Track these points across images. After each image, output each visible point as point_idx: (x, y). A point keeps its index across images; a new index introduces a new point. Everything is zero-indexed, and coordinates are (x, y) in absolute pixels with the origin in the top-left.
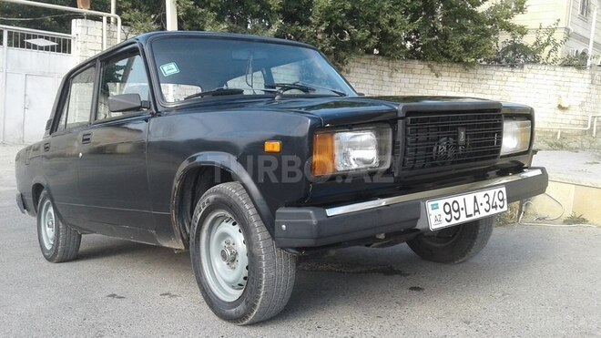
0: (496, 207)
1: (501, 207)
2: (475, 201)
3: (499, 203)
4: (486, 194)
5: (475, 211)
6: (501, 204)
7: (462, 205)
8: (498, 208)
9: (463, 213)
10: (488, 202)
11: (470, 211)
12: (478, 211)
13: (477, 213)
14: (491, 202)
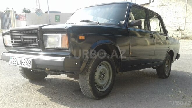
0: (27, 65)
1: (29, 66)
2: (21, 61)
3: (28, 64)
4: (24, 60)
5: (20, 64)
6: (29, 65)
7: (17, 61)
8: (28, 66)
9: (17, 63)
10: (25, 62)
11: (19, 63)
12: (21, 64)
13: (21, 65)
14: (26, 63)
